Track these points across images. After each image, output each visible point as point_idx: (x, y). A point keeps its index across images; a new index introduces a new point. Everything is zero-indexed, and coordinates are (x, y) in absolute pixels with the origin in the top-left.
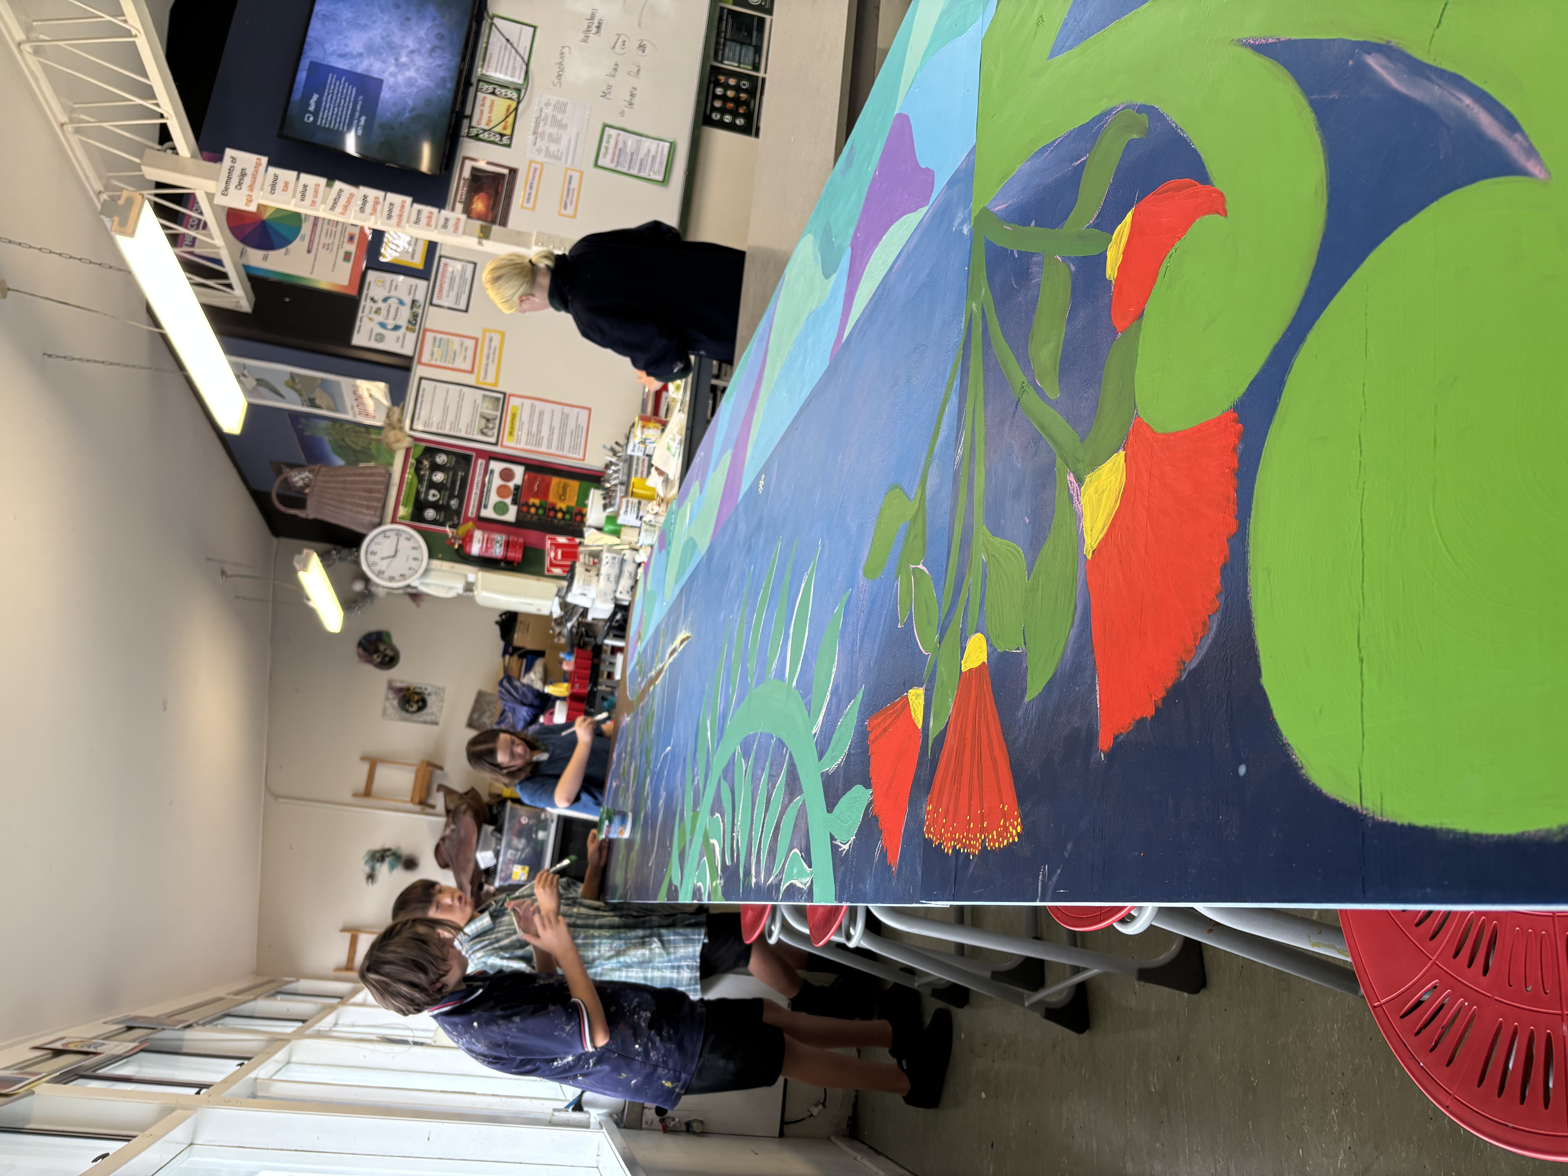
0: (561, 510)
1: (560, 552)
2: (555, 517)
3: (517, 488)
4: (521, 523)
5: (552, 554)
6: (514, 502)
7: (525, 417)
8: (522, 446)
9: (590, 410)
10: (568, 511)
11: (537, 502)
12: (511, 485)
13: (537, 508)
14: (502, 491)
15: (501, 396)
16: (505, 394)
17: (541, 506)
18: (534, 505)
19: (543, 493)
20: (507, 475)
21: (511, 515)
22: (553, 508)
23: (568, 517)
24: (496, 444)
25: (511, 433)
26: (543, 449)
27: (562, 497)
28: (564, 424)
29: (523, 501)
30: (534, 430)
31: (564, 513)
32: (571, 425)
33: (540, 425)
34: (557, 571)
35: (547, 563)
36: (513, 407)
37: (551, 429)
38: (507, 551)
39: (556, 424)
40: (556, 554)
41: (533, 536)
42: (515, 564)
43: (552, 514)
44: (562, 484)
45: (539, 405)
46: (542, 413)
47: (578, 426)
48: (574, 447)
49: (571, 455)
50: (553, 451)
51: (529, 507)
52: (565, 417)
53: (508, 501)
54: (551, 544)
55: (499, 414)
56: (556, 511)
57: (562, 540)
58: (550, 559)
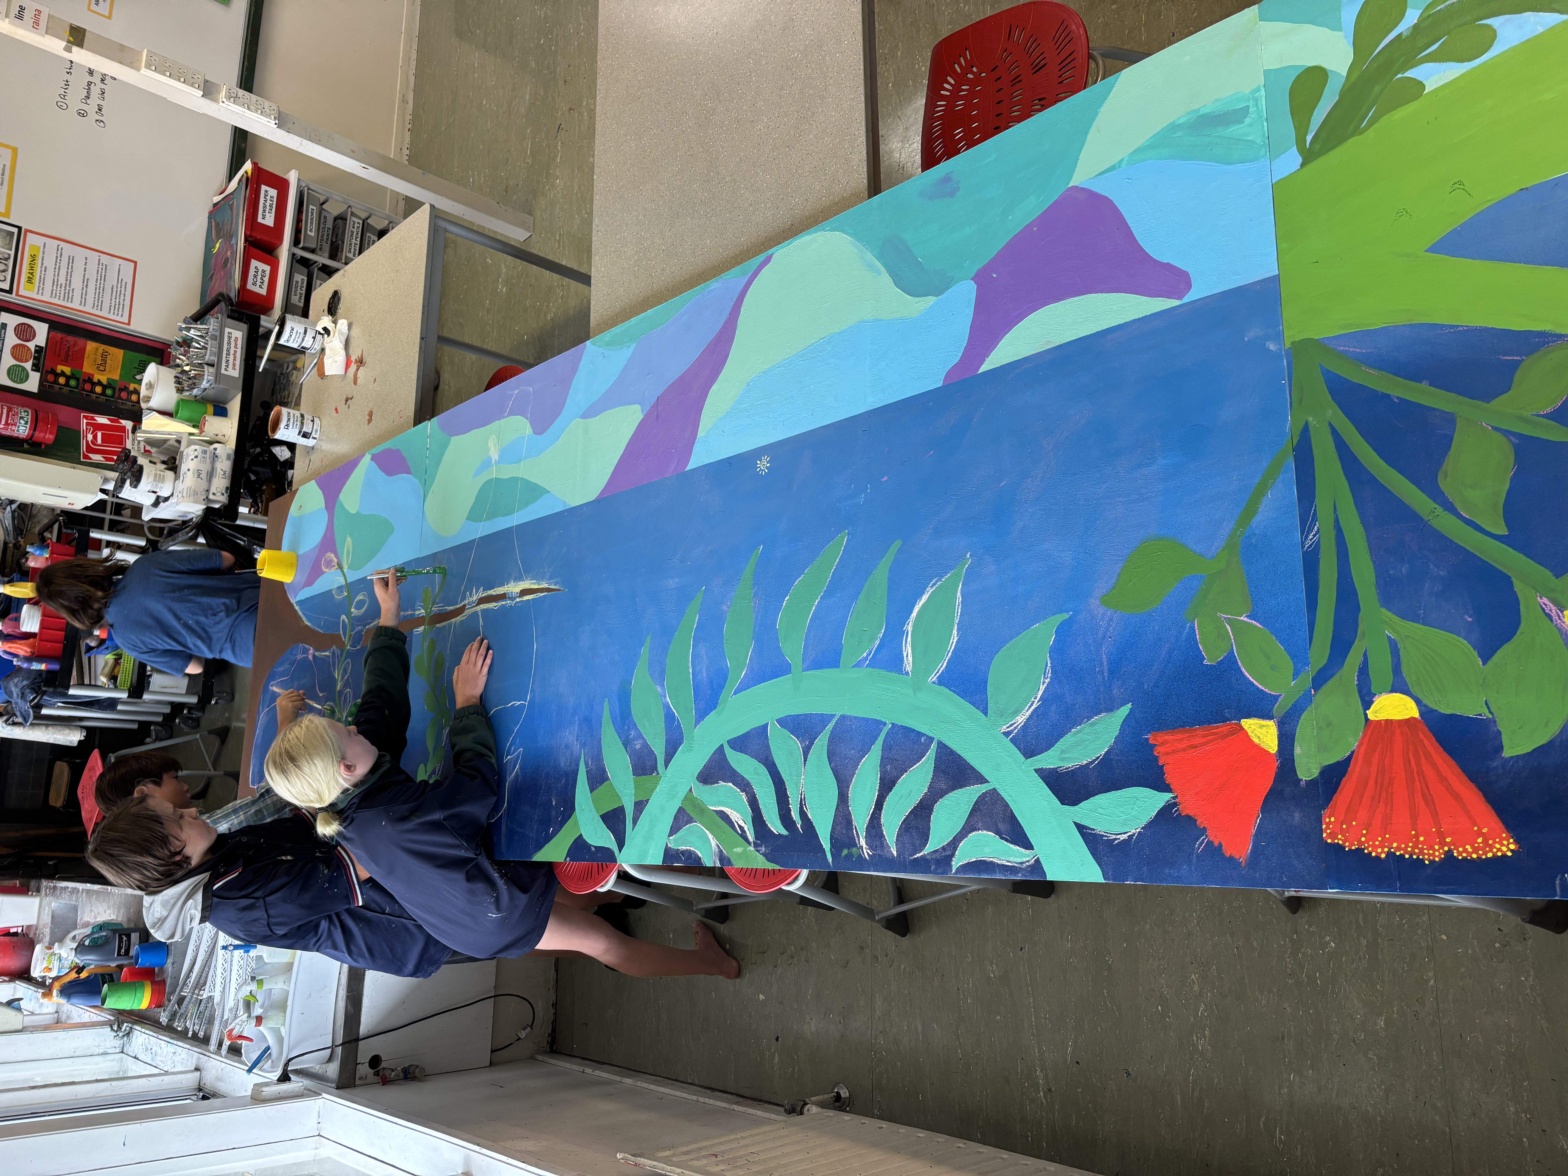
0: (99, 383)
1: (99, 435)
2: (92, 391)
3: (39, 349)
4: (46, 393)
5: (90, 437)
6: (36, 367)
7: (50, 262)
8: (46, 298)
9: (135, 263)
10: (109, 385)
11: (67, 370)
12: (31, 345)
13: (68, 378)
14: (17, 352)
15: (15, 230)
16: (20, 228)
17: (73, 376)
18: (63, 374)
19: (76, 358)
20: (24, 332)
21: (32, 384)
22: (89, 380)
23: (109, 392)
24: (10, 292)
25: (30, 280)
26: (75, 305)
27: (102, 366)
28: (102, 276)
29: (48, 366)
30: (62, 280)
31: (105, 387)
32: (111, 279)
33: (69, 275)
34: (97, 458)
35: (84, 448)
36: (31, 245)
37: (85, 282)
38: (35, 430)
39: (92, 275)
40: (95, 437)
41: (64, 413)
42: (43, 447)
43: (88, 386)
44: (100, 351)
45: (68, 249)
46: (71, 260)
47: (119, 281)
48: (116, 307)
49: (111, 316)
50: (88, 308)
51: (57, 375)
52: (103, 270)
53: (28, 365)
54: (87, 424)
55: (12, 253)
56: (94, 384)
57: (102, 420)
58: (87, 441)
